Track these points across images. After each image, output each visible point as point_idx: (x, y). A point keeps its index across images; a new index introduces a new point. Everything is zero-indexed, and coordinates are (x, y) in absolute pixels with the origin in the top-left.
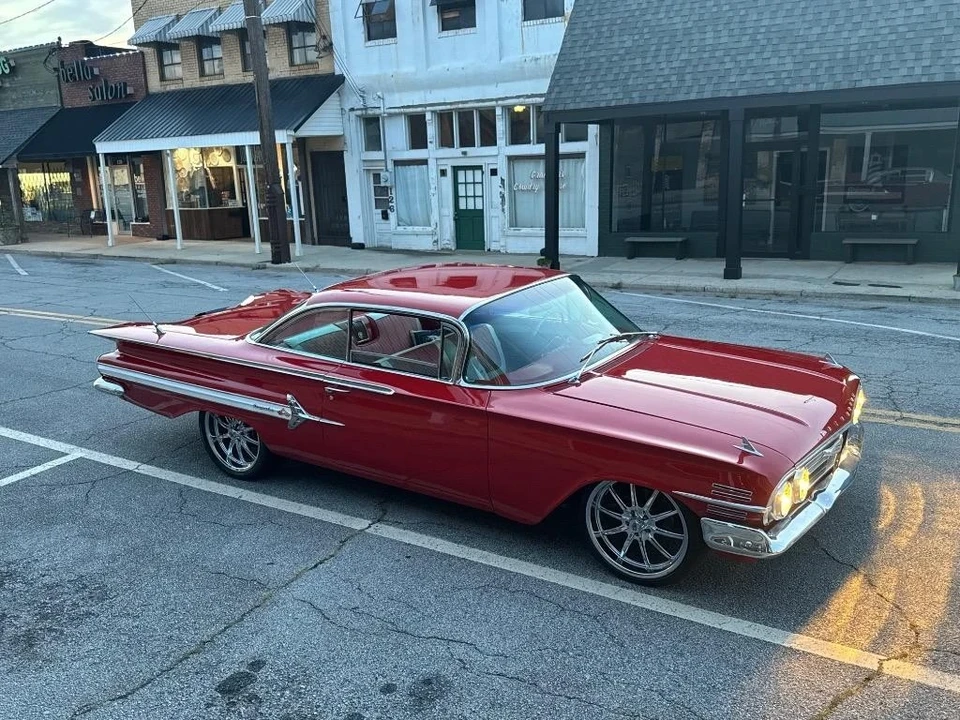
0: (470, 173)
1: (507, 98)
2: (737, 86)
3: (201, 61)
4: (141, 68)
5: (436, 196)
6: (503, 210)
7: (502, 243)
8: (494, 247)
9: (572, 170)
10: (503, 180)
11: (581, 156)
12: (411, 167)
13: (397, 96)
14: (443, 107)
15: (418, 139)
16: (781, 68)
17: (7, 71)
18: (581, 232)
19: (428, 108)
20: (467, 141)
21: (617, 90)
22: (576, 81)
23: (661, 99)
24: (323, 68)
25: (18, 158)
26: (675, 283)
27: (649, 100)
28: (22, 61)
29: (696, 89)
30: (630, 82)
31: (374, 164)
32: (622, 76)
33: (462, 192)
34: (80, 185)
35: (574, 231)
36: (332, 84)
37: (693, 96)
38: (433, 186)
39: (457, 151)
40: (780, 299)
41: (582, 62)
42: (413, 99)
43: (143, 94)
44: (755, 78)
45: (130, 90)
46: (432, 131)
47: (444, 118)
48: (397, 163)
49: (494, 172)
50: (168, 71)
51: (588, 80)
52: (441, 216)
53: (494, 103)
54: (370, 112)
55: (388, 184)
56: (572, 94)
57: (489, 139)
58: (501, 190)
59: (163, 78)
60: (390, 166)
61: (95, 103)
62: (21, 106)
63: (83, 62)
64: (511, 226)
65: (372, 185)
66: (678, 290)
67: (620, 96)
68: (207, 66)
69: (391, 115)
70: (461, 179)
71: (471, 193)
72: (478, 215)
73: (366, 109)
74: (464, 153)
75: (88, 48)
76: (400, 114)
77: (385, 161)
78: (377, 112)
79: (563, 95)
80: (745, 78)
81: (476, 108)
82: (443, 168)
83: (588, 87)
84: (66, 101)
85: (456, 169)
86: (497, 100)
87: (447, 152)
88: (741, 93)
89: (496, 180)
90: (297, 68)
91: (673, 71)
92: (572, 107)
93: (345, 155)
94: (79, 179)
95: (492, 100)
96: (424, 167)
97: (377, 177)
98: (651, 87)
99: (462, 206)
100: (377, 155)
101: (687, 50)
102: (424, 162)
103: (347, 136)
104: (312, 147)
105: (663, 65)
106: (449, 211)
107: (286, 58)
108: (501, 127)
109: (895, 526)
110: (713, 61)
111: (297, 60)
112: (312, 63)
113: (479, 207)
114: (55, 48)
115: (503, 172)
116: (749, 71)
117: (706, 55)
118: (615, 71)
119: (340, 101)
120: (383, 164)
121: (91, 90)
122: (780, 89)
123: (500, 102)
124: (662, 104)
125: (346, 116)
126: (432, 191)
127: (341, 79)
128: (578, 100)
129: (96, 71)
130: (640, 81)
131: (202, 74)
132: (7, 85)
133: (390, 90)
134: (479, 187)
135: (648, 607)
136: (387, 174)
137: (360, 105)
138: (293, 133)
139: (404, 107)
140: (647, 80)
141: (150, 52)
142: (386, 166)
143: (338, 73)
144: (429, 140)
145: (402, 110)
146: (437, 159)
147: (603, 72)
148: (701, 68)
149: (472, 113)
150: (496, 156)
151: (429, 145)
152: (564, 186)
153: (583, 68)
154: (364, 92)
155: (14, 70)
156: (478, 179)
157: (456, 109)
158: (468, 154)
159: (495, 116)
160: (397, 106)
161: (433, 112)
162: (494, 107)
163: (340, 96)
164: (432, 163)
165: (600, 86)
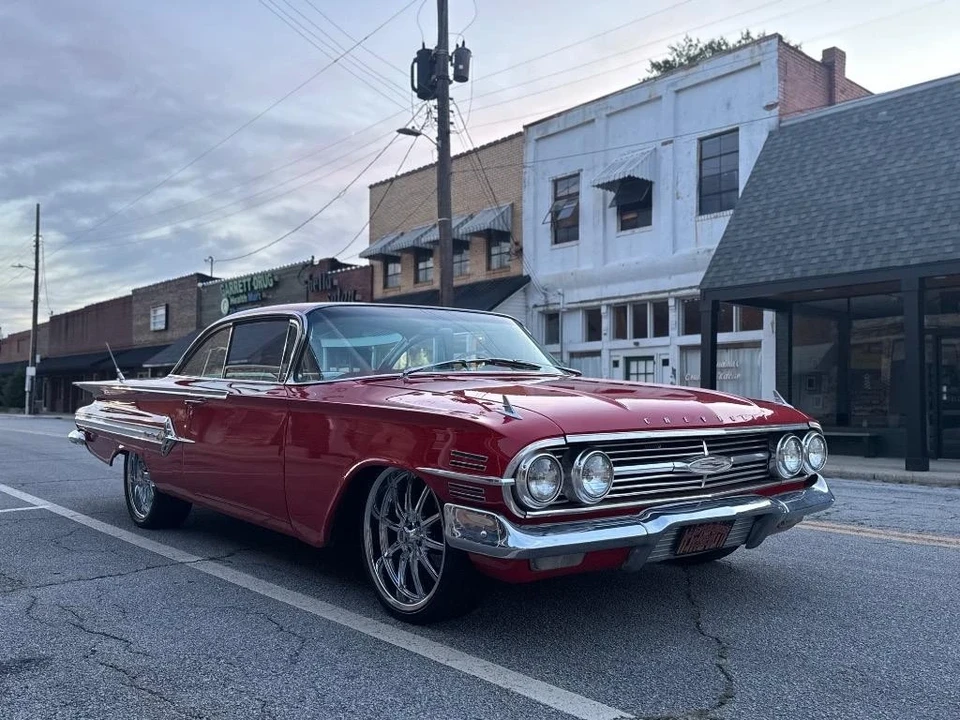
0: (642, 363)
1: (680, 289)
2: (909, 254)
3: (417, 270)
4: (370, 279)
9: (748, 361)
10: (674, 371)
11: (756, 345)
12: (586, 358)
13: (576, 292)
14: (618, 301)
15: (594, 332)
17: (271, 285)
19: (604, 302)
20: (640, 332)
21: (778, 266)
22: (735, 260)
23: (825, 272)
24: (514, 271)
25: (263, 355)
27: (812, 273)
28: (283, 277)
29: (863, 260)
30: (792, 258)
32: (785, 253)
36: (521, 282)
37: (859, 267)
39: (629, 342)
41: (745, 243)
42: (589, 294)
44: (930, 245)
45: (357, 297)
46: (607, 323)
47: (619, 311)
48: (572, 355)
49: (666, 362)
50: (391, 281)
51: (748, 259)
53: (666, 295)
54: (551, 308)
56: (731, 272)
57: (662, 330)
58: (672, 381)
59: (385, 286)
60: (566, 358)
63: (327, 275)
67: (780, 272)
68: (421, 275)
69: (570, 311)
70: (633, 370)
73: (547, 305)
74: (637, 344)
75: (333, 263)
76: (577, 309)
77: (561, 352)
78: (557, 307)
79: (722, 274)
80: (919, 246)
81: (650, 300)
82: (616, 359)
85: (628, 360)
86: (669, 291)
87: (621, 343)
88: (912, 262)
89: (668, 370)
90: (492, 272)
91: (839, 245)
92: (729, 284)
95: (665, 292)
96: (598, 358)
98: (815, 261)
100: (556, 348)
101: (856, 224)
102: (597, 353)
108: (674, 317)
110: (884, 231)
111: (494, 265)
112: (505, 267)
114: (308, 266)
115: (675, 363)
116: (924, 239)
117: (877, 227)
119: (526, 299)
121: (330, 298)
123: (672, 293)
124: (826, 276)
125: (530, 313)
127: (528, 279)
128: (736, 277)
129: (335, 282)
130: (802, 256)
131: (417, 281)
132: (270, 297)
133: (570, 287)
134: (650, 377)
137: (542, 302)
139: (581, 302)
140: (811, 255)
141: (378, 264)
142: (562, 358)
143: (525, 274)
144: (603, 332)
145: (579, 305)
146: (610, 350)
147: (764, 251)
148: (870, 240)
149: (646, 305)
150: (667, 346)
151: (603, 336)
152: (739, 375)
153: (745, 248)
154: (546, 290)
155: (276, 284)
156: (650, 370)
157: (630, 302)
158: (641, 345)
159: (668, 307)
160: (575, 301)
161: (608, 305)
162: (667, 298)
163: (526, 295)
164: (605, 354)
165: (761, 262)
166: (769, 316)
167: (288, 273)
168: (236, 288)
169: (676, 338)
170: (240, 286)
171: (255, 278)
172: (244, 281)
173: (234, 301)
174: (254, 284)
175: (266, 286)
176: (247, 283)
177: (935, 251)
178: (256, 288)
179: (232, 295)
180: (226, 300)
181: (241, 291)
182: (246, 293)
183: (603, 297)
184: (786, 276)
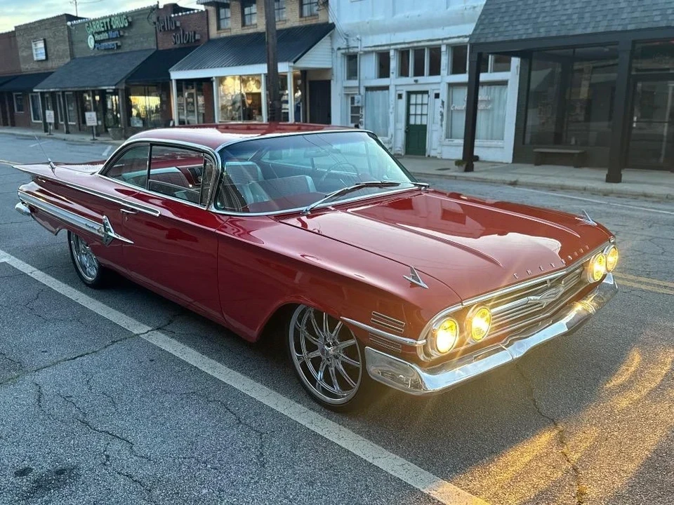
0: (419, 96)
1: (450, 38)
2: (627, 21)
3: (243, 15)
4: (206, 22)
5: (393, 114)
6: (442, 125)
7: (439, 151)
8: (433, 153)
9: (497, 95)
10: (443, 102)
11: (504, 83)
12: (378, 92)
13: (371, 38)
14: (403, 46)
15: (384, 71)
16: (668, 6)
17: (126, 25)
18: (500, 143)
19: (392, 47)
20: (419, 72)
21: (528, 26)
22: (497, 20)
23: (563, 33)
24: (322, 19)
25: (126, 82)
26: (562, 183)
27: (554, 34)
28: (135, 18)
29: (592, 25)
30: (540, 20)
31: (351, 90)
32: (534, 16)
33: (412, 112)
34: (166, 102)
35: (494, 143)
36: (327, 29)
37: (589, 30)
38: (391, 107)
39: (410, 79)
40: (647, 199)
41: (504, 5)
42: (381, 40)
43: (206, 39)
44: (644, 14)
45: (197, 37)
46: (394, 64)
47: (404, 54)
48: (368, 89)
49: (437, 96)
50: (223, 24)
51: (506, 19)
52: (396, 129)
53: (440, 42)
54: (351, 51)
55: (360, 105)
56: (492, 30)
57: (435, 70)
58: (441, 109)
59: (219, 28)
60: (363, 91)
61: (177, 46)
62: (134, 49)
63: (171, 17)
64: (447, 137)
65: (350, 105)
66: (563, 188)
67: (530, 31)
68: (247, 19)
69: (366, 53)
70: (413, 101)
71: (419, 112)
72: (423, 128)
73: (348, 48)
74: (416, 81)
75: (175, 8)
76: (372, 52)
77: (359, 87)
78: (356, 50)
79: (486, 31)
80: (636, 15)
81: (428, 46)
82: (400, 92)
83: (506, 24)
84: (160, 45)
85: (409, 93)
86: (443, 39)
87: (404, 80)
88: (630, 27)
89: (438, 101)
90: (304, 19)
91: (575, 11)
92: (491, 40)
93: (333, 83)
94: (164, 99)
95: (439, 40)
96: (387, 91)
97: (353, 99)
98: (556, 23)
99: (412, 122)
100: (354, 83)
102: (386, 88)
103: (334, 67)
104: (310, 77)
105: (567, 7)
106: (402, 126)
107: (298, 12)
108: (445, 60)
109: (624, 388)
111: (306, 13)
112: (314, 15)
113: (424, 123)
114: (155, 9)
115: (444, 96)
116: (639, 9)
118: (530, 11)
119: (332, 43)
120: (358, 90)
121: (175, 37)
122: (663, 24)
123: (445, 41)
124: (564, 37)
125: (335, 54)
126: (391, 110)
127: (332, 26)
128: (497, 35)
129: (178, 24)
130: (547, 19)
131: (244, 24)
132: (126, 34)
133: (366, 34)
134: (425, 107)
135: (318, 431)
136: (360, 97)
137: (344, 46)
138: (292, 64)
139: (375, 46)
140: (553, 19)
141: (212, 9)
142: (359, 91)
143: (330, 22)
144: (391, 71)
145: (373, 49)
146: (396, 85)
147: (519, 13)
148: (598, 8)
149: (424, 50)
150: (439, 83)
151: (391, 75)
152: (490, 107)
153: (503, 10)
154: (347, 35)
155: (130, 24)
156: (425, 102)
157: (412, 47)
158: (419, 82)
159: (440, 52)
160: (371, 45)
161: (396, 50)
162: (440, 45)
163: (331, 39)
164: (392, 89)
165: (516, 23)
166: (515, 62)
167: (138, 15)
168: (98, 26)
169: (446, 77)
170: (102, 25)
171: (113, 19)
172: (104, 21)
173: (98, 37)
174: (112, 24)
175: (122, 26)
176: (106, 23)
177: (646, 19)
178: (114, 27)
179: (96, 33)
180: (91, 36)
181: (103, 29)
182: (107, 31)
183: (392, 42)
184: (535, 36)
